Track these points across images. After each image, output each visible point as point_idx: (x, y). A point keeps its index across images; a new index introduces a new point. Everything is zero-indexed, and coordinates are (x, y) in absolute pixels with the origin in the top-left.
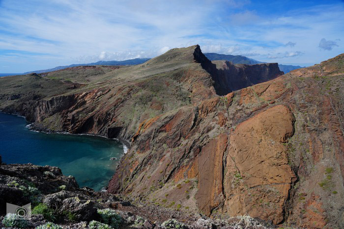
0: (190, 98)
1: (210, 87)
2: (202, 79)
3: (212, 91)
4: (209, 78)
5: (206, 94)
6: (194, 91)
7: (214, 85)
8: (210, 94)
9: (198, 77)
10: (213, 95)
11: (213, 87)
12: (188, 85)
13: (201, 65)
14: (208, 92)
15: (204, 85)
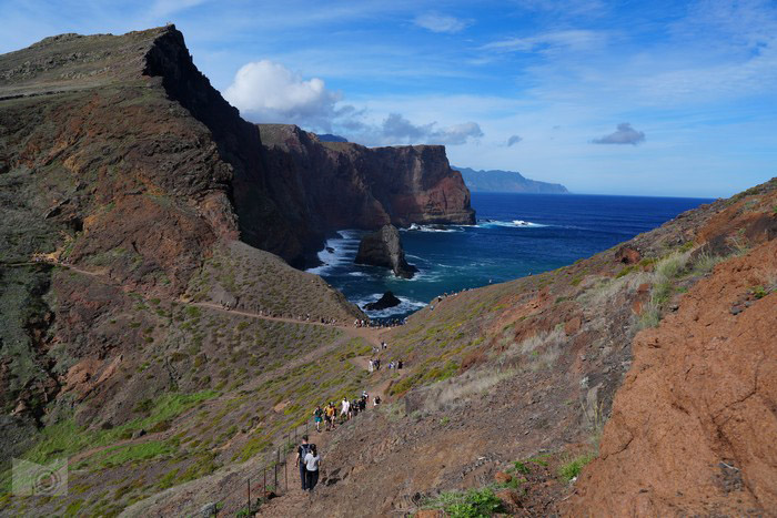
0: (47, 267)
1: (201, 195)
2: (156, 149)
3: (214, 219)
4: (201, 144)
5: (169, 242)
6: (89, 222)
7: (229, 187)
8: (202, 237)
9: (132, 140)
10: (217, 248)
11: (221, 196)
12: (64, 185)
13: (165, 84)
14: (189, 228)
15: (168, 183)
